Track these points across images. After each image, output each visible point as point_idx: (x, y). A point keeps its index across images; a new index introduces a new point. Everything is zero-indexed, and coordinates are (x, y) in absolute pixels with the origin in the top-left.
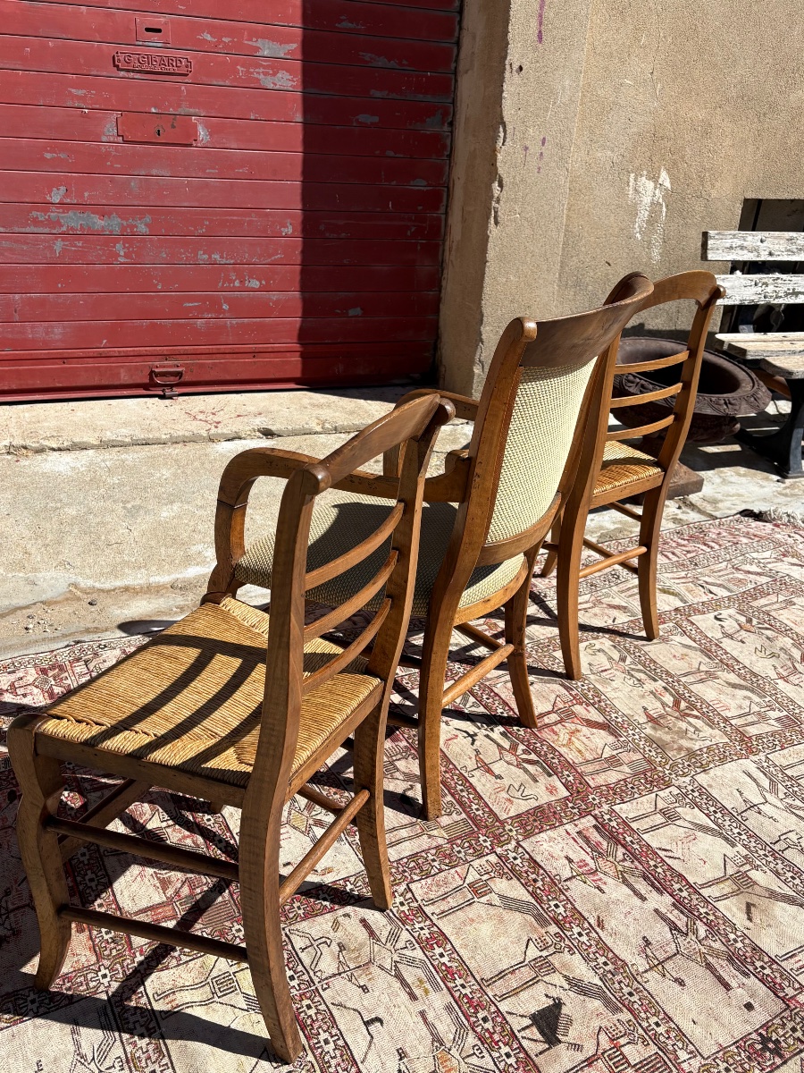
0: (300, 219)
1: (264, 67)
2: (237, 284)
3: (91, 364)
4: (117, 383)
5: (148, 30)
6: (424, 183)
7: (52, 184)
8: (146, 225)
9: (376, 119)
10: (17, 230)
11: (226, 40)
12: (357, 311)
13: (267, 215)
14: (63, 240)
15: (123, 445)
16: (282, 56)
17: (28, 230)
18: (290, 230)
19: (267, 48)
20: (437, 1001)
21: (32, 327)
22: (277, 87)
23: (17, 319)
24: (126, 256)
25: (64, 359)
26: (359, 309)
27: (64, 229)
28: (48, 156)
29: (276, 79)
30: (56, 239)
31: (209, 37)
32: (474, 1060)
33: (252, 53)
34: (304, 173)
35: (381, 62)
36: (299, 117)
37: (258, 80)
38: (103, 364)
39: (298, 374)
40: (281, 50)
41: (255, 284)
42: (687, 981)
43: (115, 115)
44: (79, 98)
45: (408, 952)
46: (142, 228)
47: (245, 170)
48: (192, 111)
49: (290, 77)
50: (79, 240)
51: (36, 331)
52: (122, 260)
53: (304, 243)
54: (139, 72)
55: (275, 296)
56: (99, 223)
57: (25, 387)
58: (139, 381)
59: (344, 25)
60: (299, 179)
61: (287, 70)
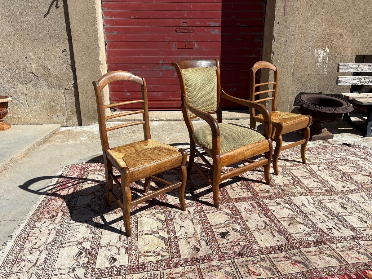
1: (212, 29)
3: (167, 102)
4: (173, 107)
5: (184, 23)
6: (255, 55)
7: (160, 59)
9: (241, 39)
10: (152, 70)
11: (202, 23)
12: (236, 89)
14: (162, 72)
15: (171, 120)
16: (217, 26)
17: (154, 70)
19: (213, 24)
21: (154, 93)
22: (215, 33)
23: (151, 91)
25: (161, 101)
27: (162, 69)
28: (160, 53)
29: (215, 31)
30: (161, 72)
31: (198, 23)
33: (209, 26)
34: (221, 54)
35: (243, 25)
36: (220, 40)
37: (210, 32)
38: (170, 102)
40: (216, 24)
43: (175, 42)
44: (167, 39)
47: (206, 54)
48: (194, 40)
49: (218, 31)
50: (165, 72)
51: (155, 94)
52: (175, 77)
54: (181, 32)
56: (170, 68)
57: (152, 107)
58: (178, 107)
59: (233, 17)
60: (220, 55)
61: (218, 29)
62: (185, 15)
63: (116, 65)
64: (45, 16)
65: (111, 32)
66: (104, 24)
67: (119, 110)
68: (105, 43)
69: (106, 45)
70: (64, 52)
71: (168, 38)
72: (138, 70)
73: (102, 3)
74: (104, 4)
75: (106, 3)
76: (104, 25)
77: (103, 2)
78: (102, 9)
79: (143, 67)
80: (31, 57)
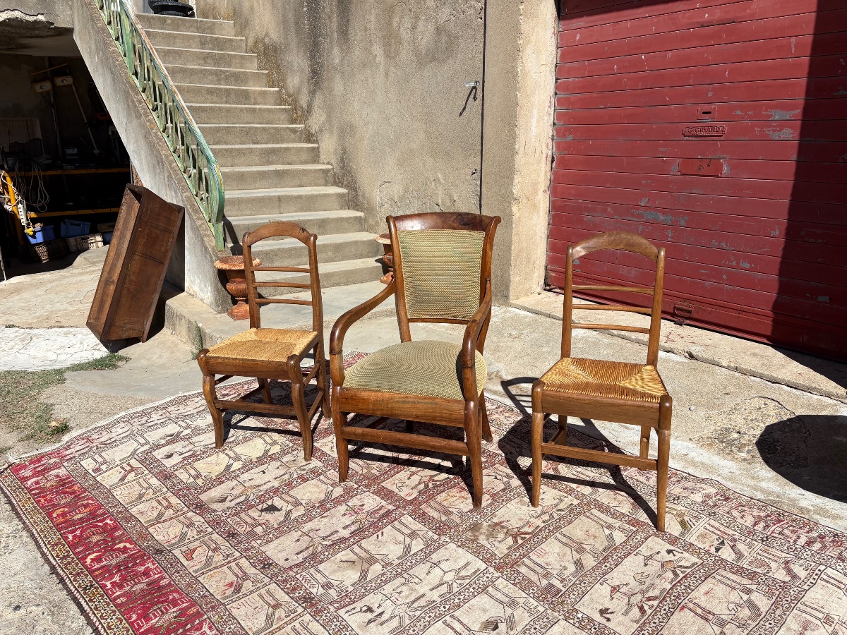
0: (785, 227)
1: (774, 127)
2: (734, 263)
5: (704, 113)
7: (642, 196)
8: (685, 221)
10: (624, 218)
11: (750, 113)
12: (826, 299)
13: (761, 221)
14: (643, 225)
16: (788, 118)
17: (628, 218)
18: (777, 233)
19: (777, 115)
20: (276, 484)
21: (623, 268)
22: (781, 139)
24: (672, 237)
26: (827, 297)
27: (644, 219)
28: (643, 182)
29: (781, 134)
30: (640, 224)
31: (739, 113)
32: (252, 495)
33: (766, 119)
34: (792, 195)
36: (794, 157)
37: (768, 135)
39: (768, 333)
40: (788, 115)
41: (747, 265)
42: (298, 543)
43: (679, 160)
44: (663, 152)
45: (295, 474)
46: (683, 223)
47: (751, 192)
48: (722, 156)
49: (792, 132)
50: (650, 226)
52: (670, 239)
53: (786, 242)
54: (696, 136)
55: (760, 275)
56: (662, 218)
58: (668, 311)
59: (841, 93)
60: (789, 199)
61: (790, 127)
62: (710, 94)
63: (566, 202)
64: (461, 114)
65: (564, 136)
66: (556, 121)
67: (558, 290)
68: (553, 157)
69: (552, 162)
70: (474, 173)
71: (663, 150)
72: (599, 215)
73: (556, 82)
74: (560, 83)
75: (564, 82)
76: (554, 124)
77: (559, 81)
78: (556, 94)
79: (609, 209)
80: (439, 180)
